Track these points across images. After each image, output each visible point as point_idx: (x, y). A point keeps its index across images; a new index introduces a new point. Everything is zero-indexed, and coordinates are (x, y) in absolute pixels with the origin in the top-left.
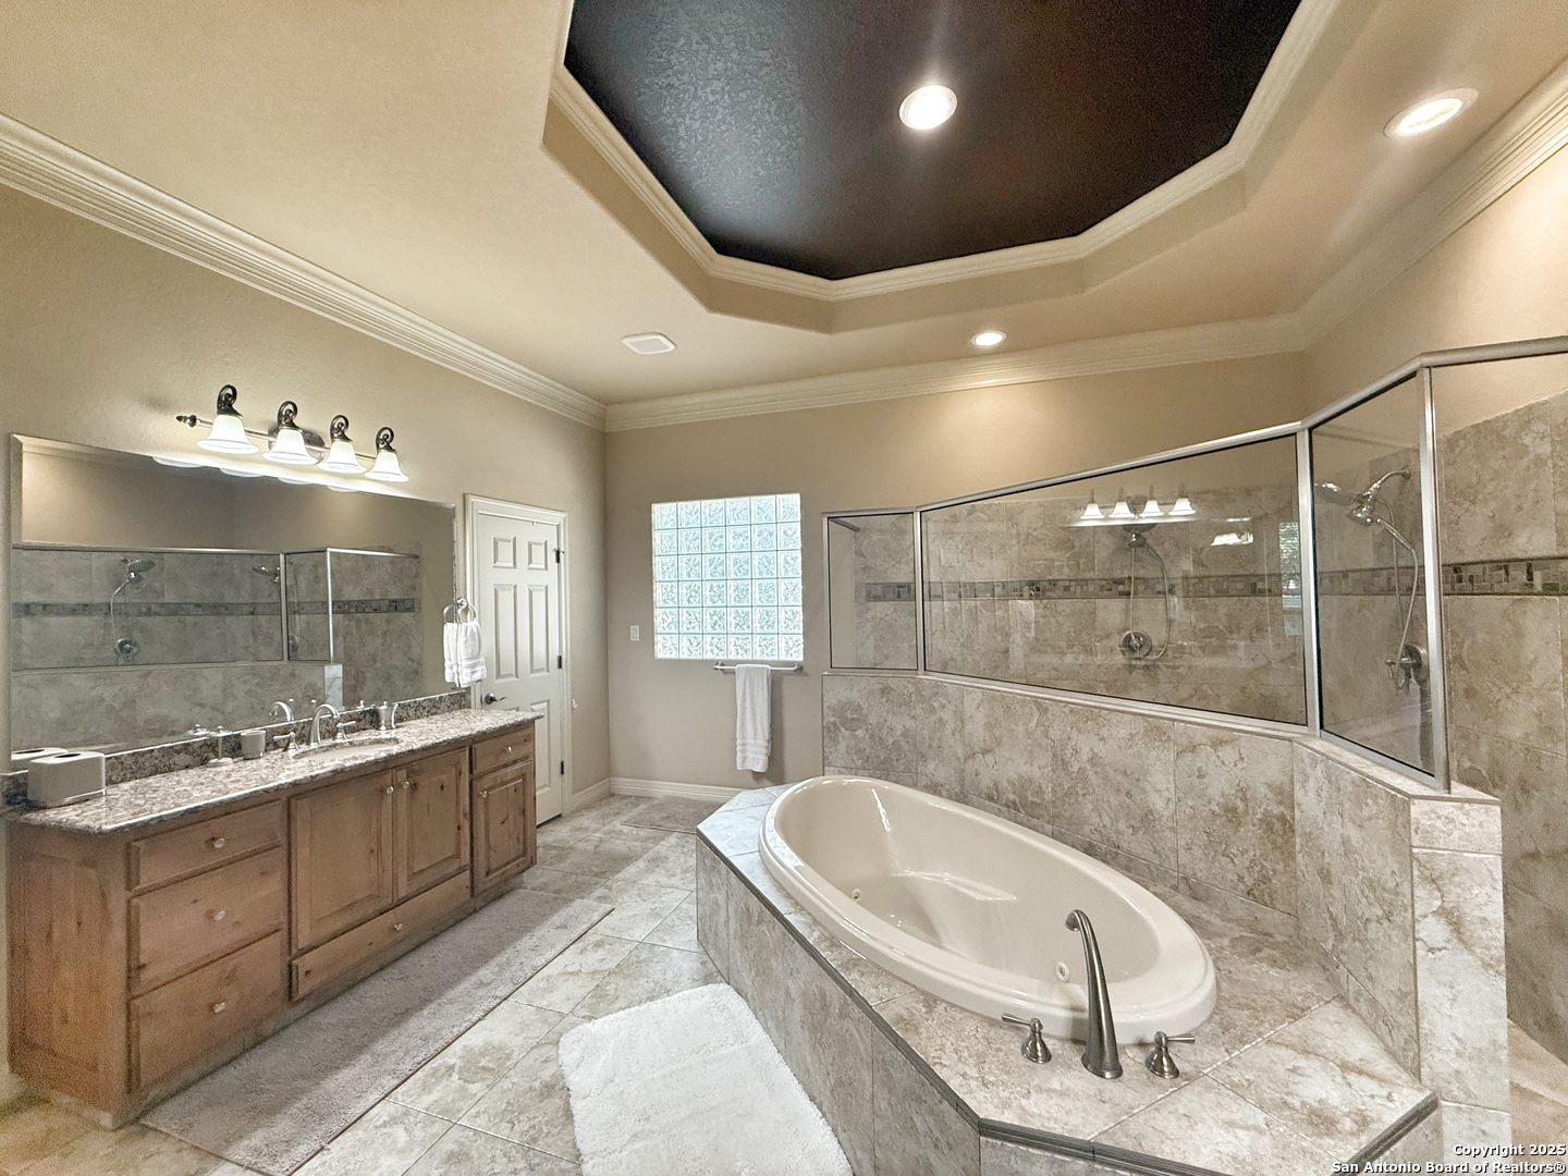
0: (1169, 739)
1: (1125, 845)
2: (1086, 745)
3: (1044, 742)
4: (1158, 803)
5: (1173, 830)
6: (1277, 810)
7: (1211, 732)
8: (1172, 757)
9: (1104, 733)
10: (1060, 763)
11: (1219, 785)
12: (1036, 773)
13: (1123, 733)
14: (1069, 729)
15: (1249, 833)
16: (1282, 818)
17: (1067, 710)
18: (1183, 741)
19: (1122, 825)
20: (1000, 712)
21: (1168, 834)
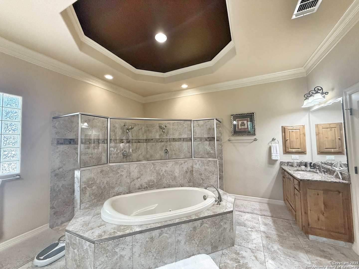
0: (178, 164)
1: (171, 184)
2: (164, 169)
3: (154, 171)
4: (177, 174)
5: (179, 178)
6: (191, 169)
7: (184, 161)
8: (178, 166)
9: (167, 166)
10: (158, 174)
11: (185, 169)
12: (152, 178)
13: (171, 165)
14: (160, 167)
15: (189, 173)
16: (192, 170)
17: (160, 163)
18: (180, 163)
19: (171, 181)
20: (142, 168)
21: (178, 179)
